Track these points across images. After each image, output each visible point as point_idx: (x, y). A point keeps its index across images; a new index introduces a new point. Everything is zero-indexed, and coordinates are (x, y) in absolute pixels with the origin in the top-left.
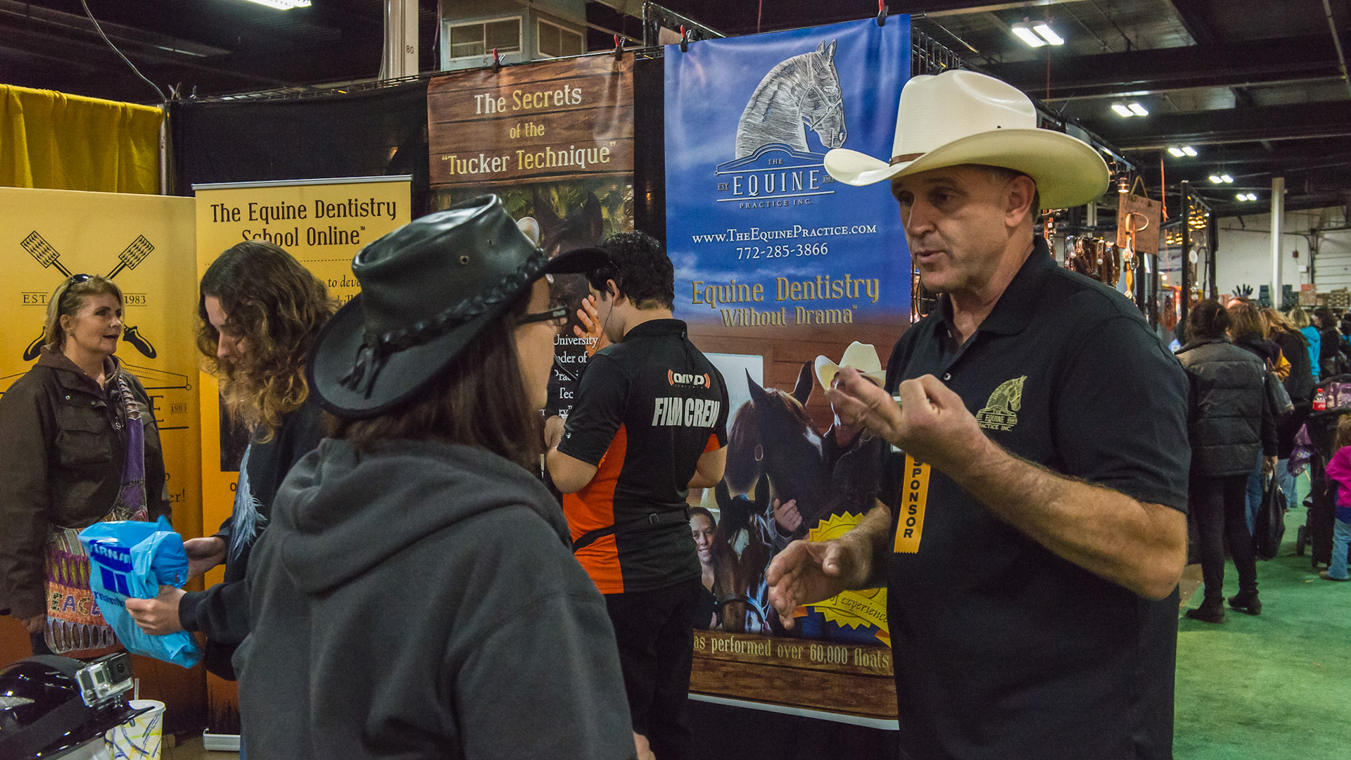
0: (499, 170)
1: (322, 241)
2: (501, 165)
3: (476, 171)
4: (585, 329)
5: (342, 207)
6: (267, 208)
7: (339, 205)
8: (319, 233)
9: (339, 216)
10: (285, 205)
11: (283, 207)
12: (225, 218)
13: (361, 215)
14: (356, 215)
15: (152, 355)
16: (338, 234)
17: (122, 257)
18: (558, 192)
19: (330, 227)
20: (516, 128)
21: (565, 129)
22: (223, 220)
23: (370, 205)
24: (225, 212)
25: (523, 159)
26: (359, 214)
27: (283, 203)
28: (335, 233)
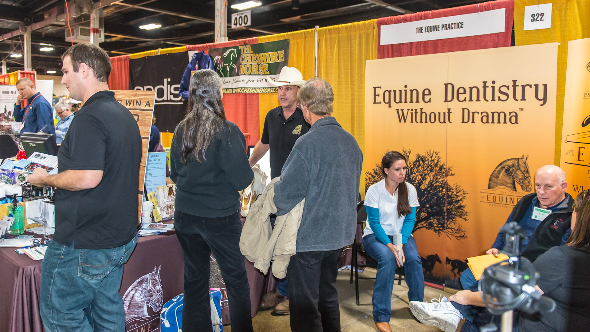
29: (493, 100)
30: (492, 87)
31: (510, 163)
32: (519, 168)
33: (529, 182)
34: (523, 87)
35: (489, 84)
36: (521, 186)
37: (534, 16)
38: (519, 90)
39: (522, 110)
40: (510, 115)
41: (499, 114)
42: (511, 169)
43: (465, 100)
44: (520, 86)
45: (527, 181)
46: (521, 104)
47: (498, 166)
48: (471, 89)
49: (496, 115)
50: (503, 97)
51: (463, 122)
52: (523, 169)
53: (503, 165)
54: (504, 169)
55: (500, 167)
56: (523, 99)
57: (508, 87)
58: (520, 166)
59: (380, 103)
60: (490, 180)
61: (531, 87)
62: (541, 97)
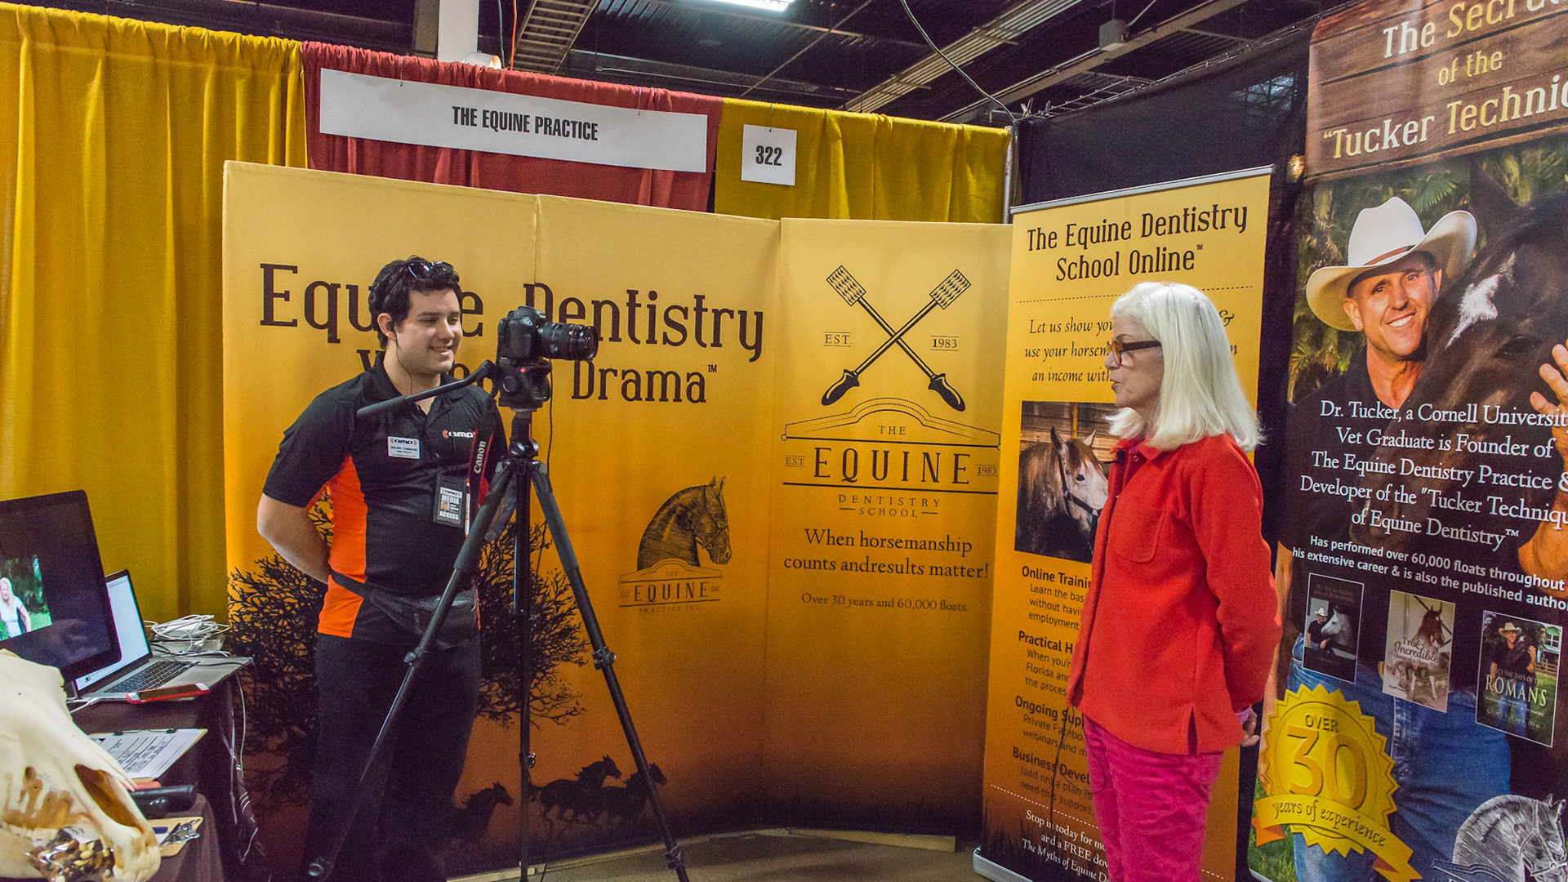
0: (1415, 141)
1: (1148, 269)
2: (1419, 133)
3: (1377, 148)
4: (1553, 398)
5: (1175, 220)
6: (1086, 229)
7: (1171, 218)
8: (1144, 257)
9: (1170, 232)
10: (1107, 224)
11: (1104, 226)
12: (1041, 245)
13: (1199, 229)
14: (1193, 230)
15: (961, 407)
16: (1168, 257)
17: (933, 294)
18: (1519, 161)
19: (1158, 248)
20: (1449, 66)
21: (1544, 49)
22: (1038, 248)
23: (1212, 214)
24: (1042, 236)
25: (1459, 115)
26: (1196, 228)
27: (1105, 221)
28: (1164, 255)
29: (652, 340)
30: (649, 306)
31: (686, 499)
32: (706, 509)
33: (725, 540)
34: (718, 314)
35: (643, 299)
36: (710, 551)
37: (762, 152)
38: (708, 319)
39: (713, 368)
40: (688, 381)
41: (664, 377)
42: (689, 514)
44: (710, 310)
45: (721, 539)
46: (711, 355)
47: (662, 509)
48: (598, 306)
49: (657, 379)
50: (675, 336)
51: (576, 396)
52: (713, 510)
53: (671, 506)
54: (674, 516)
55: (666, 511)
56: (717, 343)
57: (685, 311)
58: (708, 506)
59: (294, 323)
60: (642, 547)
61: (732, 317)
62: (751, 341)
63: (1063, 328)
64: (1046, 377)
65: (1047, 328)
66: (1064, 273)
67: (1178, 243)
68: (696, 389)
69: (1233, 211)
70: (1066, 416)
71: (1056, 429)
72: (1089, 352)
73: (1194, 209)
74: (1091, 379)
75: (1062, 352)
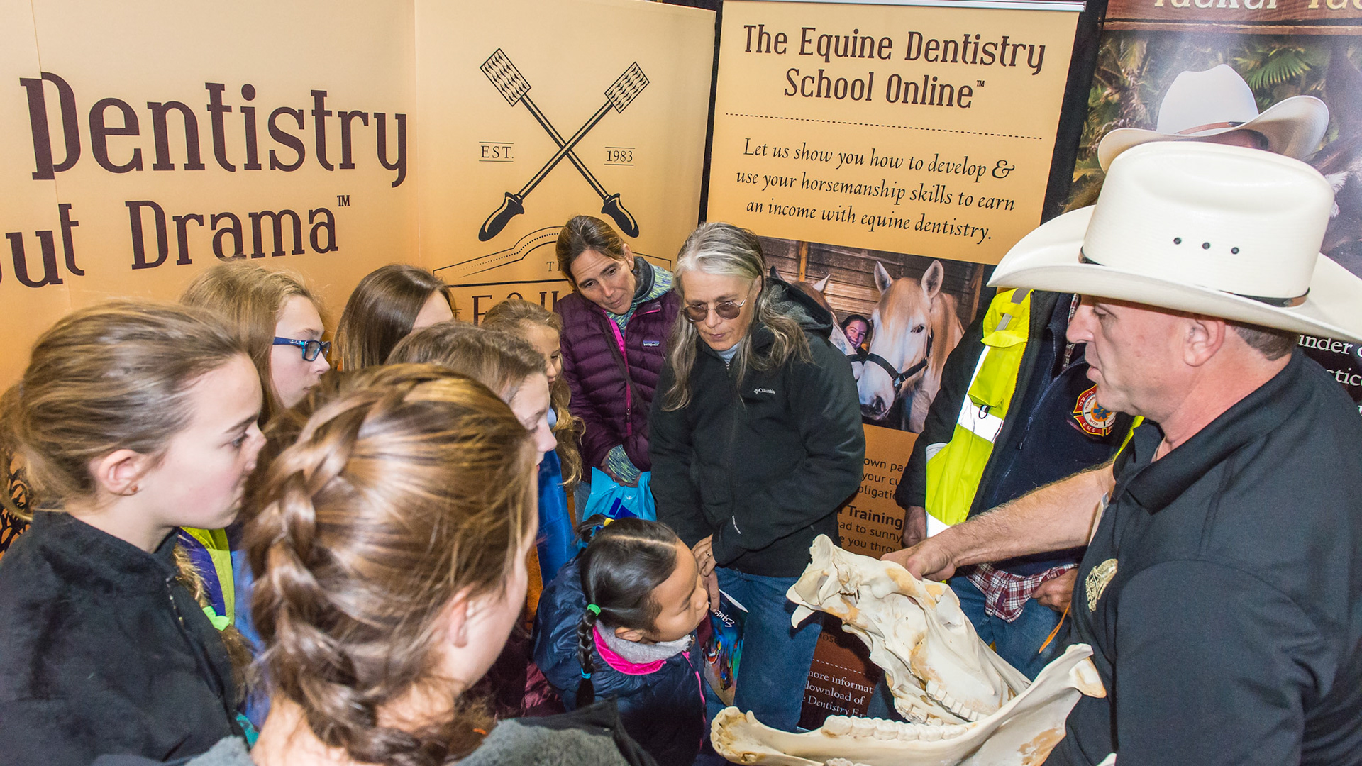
1: (910, 98)
5: (951, 46)
6: (829, 38)
7: (947, 43)
8: (907, 85)
9: (944, 60)
10: (859, 36)
11: (855, 38)
12: (764, 48)
13: (982, 62)
15: (634, 233)
16: (938, 89)
17: (609, 94)
19: (927, 77)
22: (759, 51)
23: (1000, 47)
24: (765, 37)
26: (978, 60)
27: (856, 31)
28: (934, 86)
29: (253, 164)
30: (243, 109)
34: (346, 118)
35: (232, 97)
38: (333, 126)
39: (344, 201)
40: (311, 222)
41: (277, 219)
43: (137, 163)
44: (335, 114)
46: (341, 181)
48: (158, 111)
49: (267, 223)
50: (287, 155)
51: (140, 263)
56: (347, 164)
57: (299, 116)
61: (366, 124)
62: (392, 157)
63: (792, 153)
64: (766, 208)
65: (770, 151)
66: (795, 86)
67: (954, 74)
68: (323, 233)
69: (1028, 48)
70: (792, 255)
71: (778, 269)
72: (825, 186)
73: (978, 37)
74: (826, 216)
75: (789, 182)
